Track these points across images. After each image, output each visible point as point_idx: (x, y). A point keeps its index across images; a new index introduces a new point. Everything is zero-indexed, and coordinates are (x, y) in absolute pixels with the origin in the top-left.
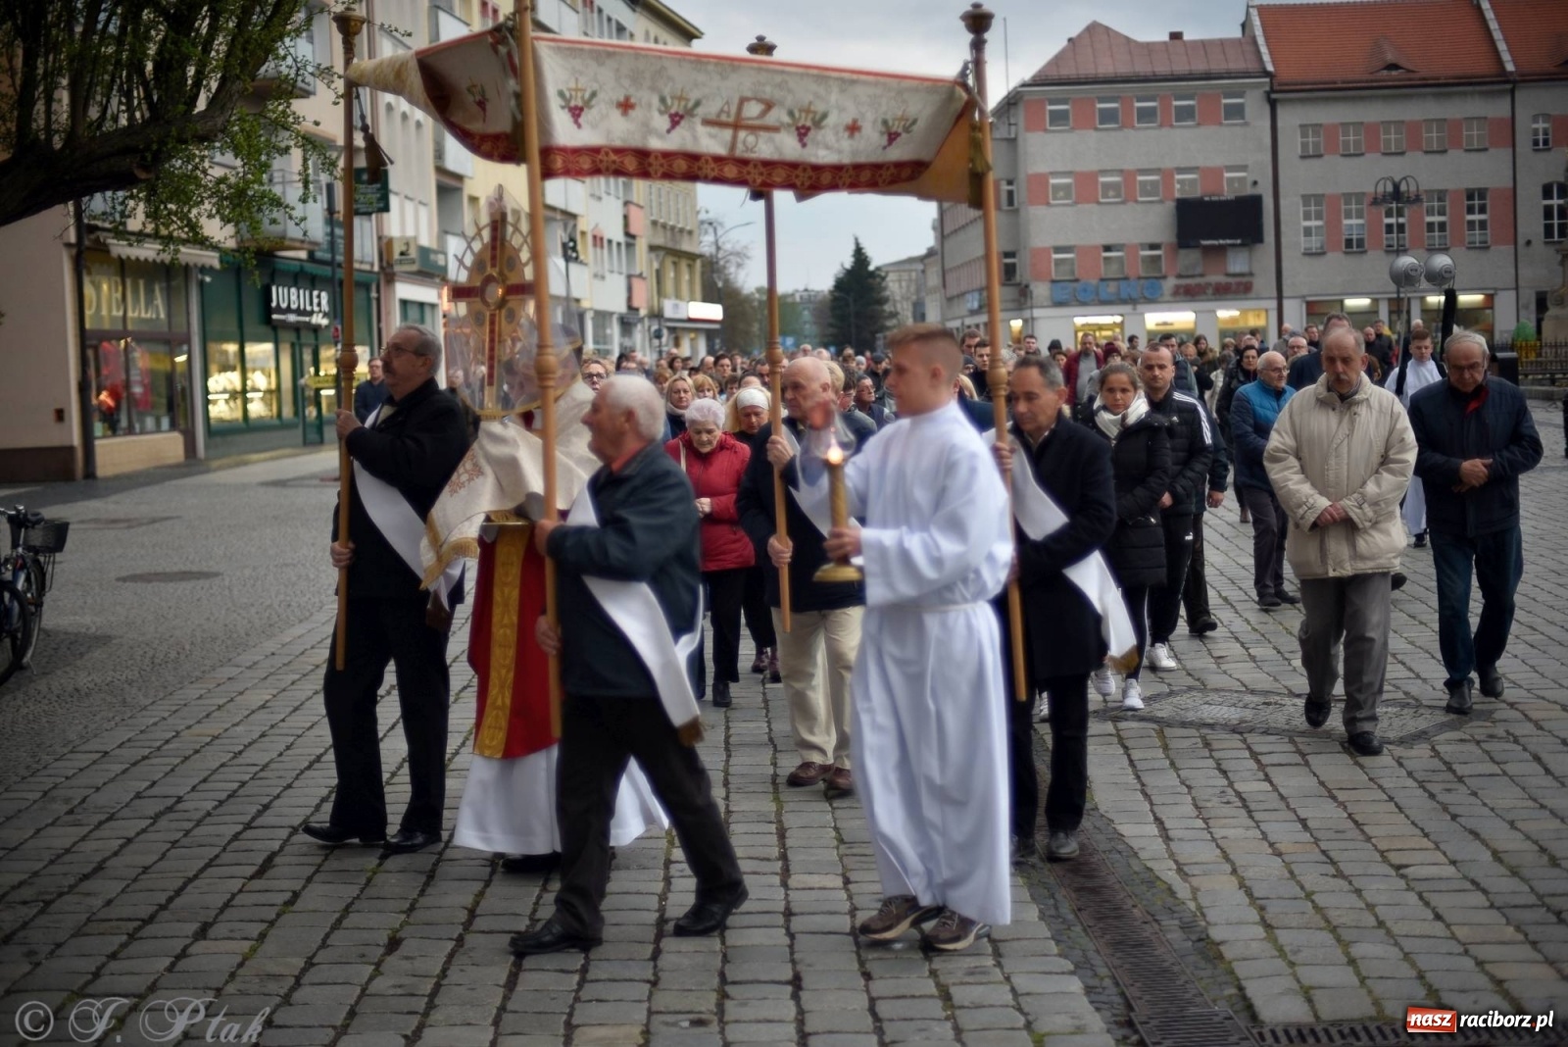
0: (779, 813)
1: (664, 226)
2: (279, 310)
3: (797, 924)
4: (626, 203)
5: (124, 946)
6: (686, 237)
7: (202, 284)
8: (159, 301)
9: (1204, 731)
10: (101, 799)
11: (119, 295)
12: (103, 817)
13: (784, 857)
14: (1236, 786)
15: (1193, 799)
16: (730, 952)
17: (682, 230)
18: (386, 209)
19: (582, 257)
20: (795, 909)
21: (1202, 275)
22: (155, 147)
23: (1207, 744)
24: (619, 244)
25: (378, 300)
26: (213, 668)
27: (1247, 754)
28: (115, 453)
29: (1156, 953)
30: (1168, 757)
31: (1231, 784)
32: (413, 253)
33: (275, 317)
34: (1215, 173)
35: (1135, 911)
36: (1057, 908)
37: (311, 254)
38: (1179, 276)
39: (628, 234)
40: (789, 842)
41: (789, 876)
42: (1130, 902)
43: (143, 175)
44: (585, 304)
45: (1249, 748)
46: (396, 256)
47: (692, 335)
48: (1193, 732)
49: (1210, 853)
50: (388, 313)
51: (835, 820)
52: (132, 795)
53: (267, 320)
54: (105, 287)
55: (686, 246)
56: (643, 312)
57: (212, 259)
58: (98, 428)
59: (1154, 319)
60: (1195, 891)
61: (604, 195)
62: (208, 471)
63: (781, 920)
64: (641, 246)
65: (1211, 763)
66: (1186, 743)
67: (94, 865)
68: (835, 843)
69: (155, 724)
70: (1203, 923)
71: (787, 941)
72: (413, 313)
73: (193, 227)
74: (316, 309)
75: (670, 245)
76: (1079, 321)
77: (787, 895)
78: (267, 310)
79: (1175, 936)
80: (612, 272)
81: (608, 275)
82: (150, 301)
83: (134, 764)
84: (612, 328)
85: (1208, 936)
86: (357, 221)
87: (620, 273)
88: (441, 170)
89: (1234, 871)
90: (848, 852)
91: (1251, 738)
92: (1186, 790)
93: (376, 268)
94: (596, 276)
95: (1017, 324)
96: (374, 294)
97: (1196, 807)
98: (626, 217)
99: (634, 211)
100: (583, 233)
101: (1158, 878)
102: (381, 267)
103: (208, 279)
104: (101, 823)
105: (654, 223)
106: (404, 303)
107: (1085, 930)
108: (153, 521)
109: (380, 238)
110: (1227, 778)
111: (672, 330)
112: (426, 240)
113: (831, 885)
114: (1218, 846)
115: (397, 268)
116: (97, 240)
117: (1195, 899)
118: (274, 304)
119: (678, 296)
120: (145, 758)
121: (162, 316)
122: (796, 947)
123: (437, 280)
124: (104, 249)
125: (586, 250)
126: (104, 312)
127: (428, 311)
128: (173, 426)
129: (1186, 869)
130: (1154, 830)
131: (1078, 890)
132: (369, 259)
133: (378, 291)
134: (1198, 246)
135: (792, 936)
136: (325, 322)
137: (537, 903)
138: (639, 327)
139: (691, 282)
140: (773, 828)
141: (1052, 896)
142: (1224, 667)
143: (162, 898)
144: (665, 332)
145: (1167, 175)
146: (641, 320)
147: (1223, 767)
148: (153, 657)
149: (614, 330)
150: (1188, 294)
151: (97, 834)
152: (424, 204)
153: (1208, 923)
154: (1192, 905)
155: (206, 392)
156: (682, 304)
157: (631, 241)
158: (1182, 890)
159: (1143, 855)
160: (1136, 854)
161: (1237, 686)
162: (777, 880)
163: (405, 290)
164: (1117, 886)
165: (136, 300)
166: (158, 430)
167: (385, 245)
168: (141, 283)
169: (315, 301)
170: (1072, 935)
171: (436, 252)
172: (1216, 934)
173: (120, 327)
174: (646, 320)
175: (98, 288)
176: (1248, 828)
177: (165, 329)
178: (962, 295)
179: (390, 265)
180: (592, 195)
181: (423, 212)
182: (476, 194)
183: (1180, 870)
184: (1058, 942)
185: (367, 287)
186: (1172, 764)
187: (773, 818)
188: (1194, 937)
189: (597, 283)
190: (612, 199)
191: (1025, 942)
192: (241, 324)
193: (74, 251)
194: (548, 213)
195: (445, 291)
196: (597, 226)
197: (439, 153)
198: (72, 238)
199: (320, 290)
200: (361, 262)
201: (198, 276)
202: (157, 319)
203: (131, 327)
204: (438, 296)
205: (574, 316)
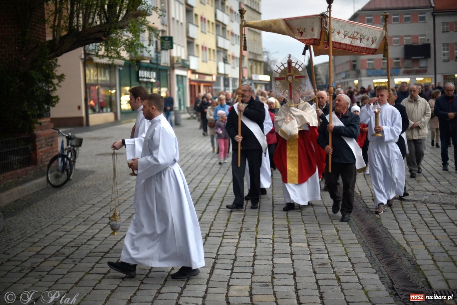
0: (288, 225)
1: (253, 53)
2: (141, 77)
3: (294, 257)
5: (100, 260)
6: (259, 56)
7: (119, 70)
8: (107, 75)
9: (414, 202)
10: (93, 218)
11: (96, 73)
12: (93, 223)
13: (290, 237)
14: (424, 219)
15: (411, 222)
16: (275, 265)
17: (258, 54)
18: (172, 48)
19: (229, 62)
20: (294, 253)
21: (412, 67)
22: (108, 30)
23: (415, 206)
25: (170, 75)
26: (124, 181)
27: (427, 209)
28: (95, 119)
29: (401, 268)
30: (403, 210)
31: (422, 218)
32: (180, 61)
33: (141, 79)
34: (416, 37)
35: (394, 255)
36: (371, 254)
37: (151, 61)
38: (405, 68)
40: (292, 233)
41: (292, 243)
42: (393, 253)
43: (104, 39)
44: (230, 76)
45: (428, 208)
46: (175, 62)
47: (260, 85)
48: (411, 203)
49: (417, 239)
50: (173, 79)
51: (305, 227)
52: (101, 217)
53: (138, 81)
54: (92, 71)
55: (259, 59)
56: (246, 78)
57: (122, 62)
58: (90, 111)
59: (397, 81)
60: (412, 250)
61: (235, 44)
62: (121, 124)
63: (290, 256)
64: (246, 59)
65: (416, 212)
66: (409, 206)
67: (91, 237)
68: (305, 234)
69: (108, 196)
70: (415, 259)
71: (291, 262)
72: (180, 78)
73: (118, 53)
74: (152, 77)
75: (254, 58)
76: (375, 81)
77: (291, 249)
78: (138, 77)
79: (406, 263)
81: (236, 67)
82: (105, 75)
83: (102, 208)
84: (237, 81)
85: (416, 263)
86: (163, 52)
88: (188, 37)
89: (424, 244)
90: (309, 236)
91: (428, 205)
92: (409, 220)
93: (169, 65)
94: (233, 67)
95: (356, 82)
96: (168, 73)
97: (412, 225)
100: (229, 55)
101: (401, 246)
102: (171, 65)
103: (121, 69)
104: (93, 225)
105: (250, 52)
106: (177, 76)
107: (379, 261)
108: (106, 138)
109: (170, 57)
110: (421, 216)
111: (255, 84)
112: (184, 57)
113: (304, 246)
114: (419, 237)
115: (176, 65)
116: (90, 58)
117: (412, 252)
118: (140, 76)
119: (256, 73)
120: (105, 206)
121: (108, 79)
122: (294, 264)
123: (187, 69)
124: (91, 60)
125: (230, 60)
126: (92, 78)
127: (184, 78)
128: (111, 111)
129: (409, 243)
130: (399, 231)
131: (377, 249)
132: (167, 62)
133: (170, 72)
134: (410, 59)
135: (293, 261)
136: (154, 81)
137: (218, 250)
139: (260, 70)
140: (287, 229)
141: (369, 250)
142: (420, 184)
143: (111, 246)
144: (253, 84)
145: (402, 37)
147: (420, 213)
148: (107, 177)
150: (407, 73)
151: (92, 228)
152: (183, 47)
153: (416, 259)
154: (411, 254)
155: (120, 101)
156: (258, 76)
157: (243, 57)
158: (408, 250)
159: (396, 239)
160: (394, 239)
161: (424, 189)
162: (288, 244)
163: (178, 72)
164: (389, 248)
165: (101, 75)
166: (107, 112)
167: (172, 59)
168: (102, 70)
169: (152, 75)
170: (376, 262)
171: (186, 61)
172: (419, 262)
173: (96, 82)
174: (247, 81)
175: (90, 71)
176: (428, 231)
177: (109, 83)
178: (340, 73)
179: (173, 64)
180: (232, 44)
181: (183, 49)
182: (198, 44)
183: (407, 243)
184: (371, 264)
185: (167, 71)
186: (405, 212)
187: (287, 226)
188: (412, 263)
189: (233, 70)
190: (237, 45)
191: (362, 264)
192: (130, 81)
193: (83, 61)
194: (219, 49)
195: (189, 72)
196: (233, 53)
197: (187, 32)
198: (83, 57)
199: (153, 71)
200: (165, 63)
201: (118, 68)
202: (107, 80)
203: (99, 82)
204: (188, 73)
205: (226, 79)
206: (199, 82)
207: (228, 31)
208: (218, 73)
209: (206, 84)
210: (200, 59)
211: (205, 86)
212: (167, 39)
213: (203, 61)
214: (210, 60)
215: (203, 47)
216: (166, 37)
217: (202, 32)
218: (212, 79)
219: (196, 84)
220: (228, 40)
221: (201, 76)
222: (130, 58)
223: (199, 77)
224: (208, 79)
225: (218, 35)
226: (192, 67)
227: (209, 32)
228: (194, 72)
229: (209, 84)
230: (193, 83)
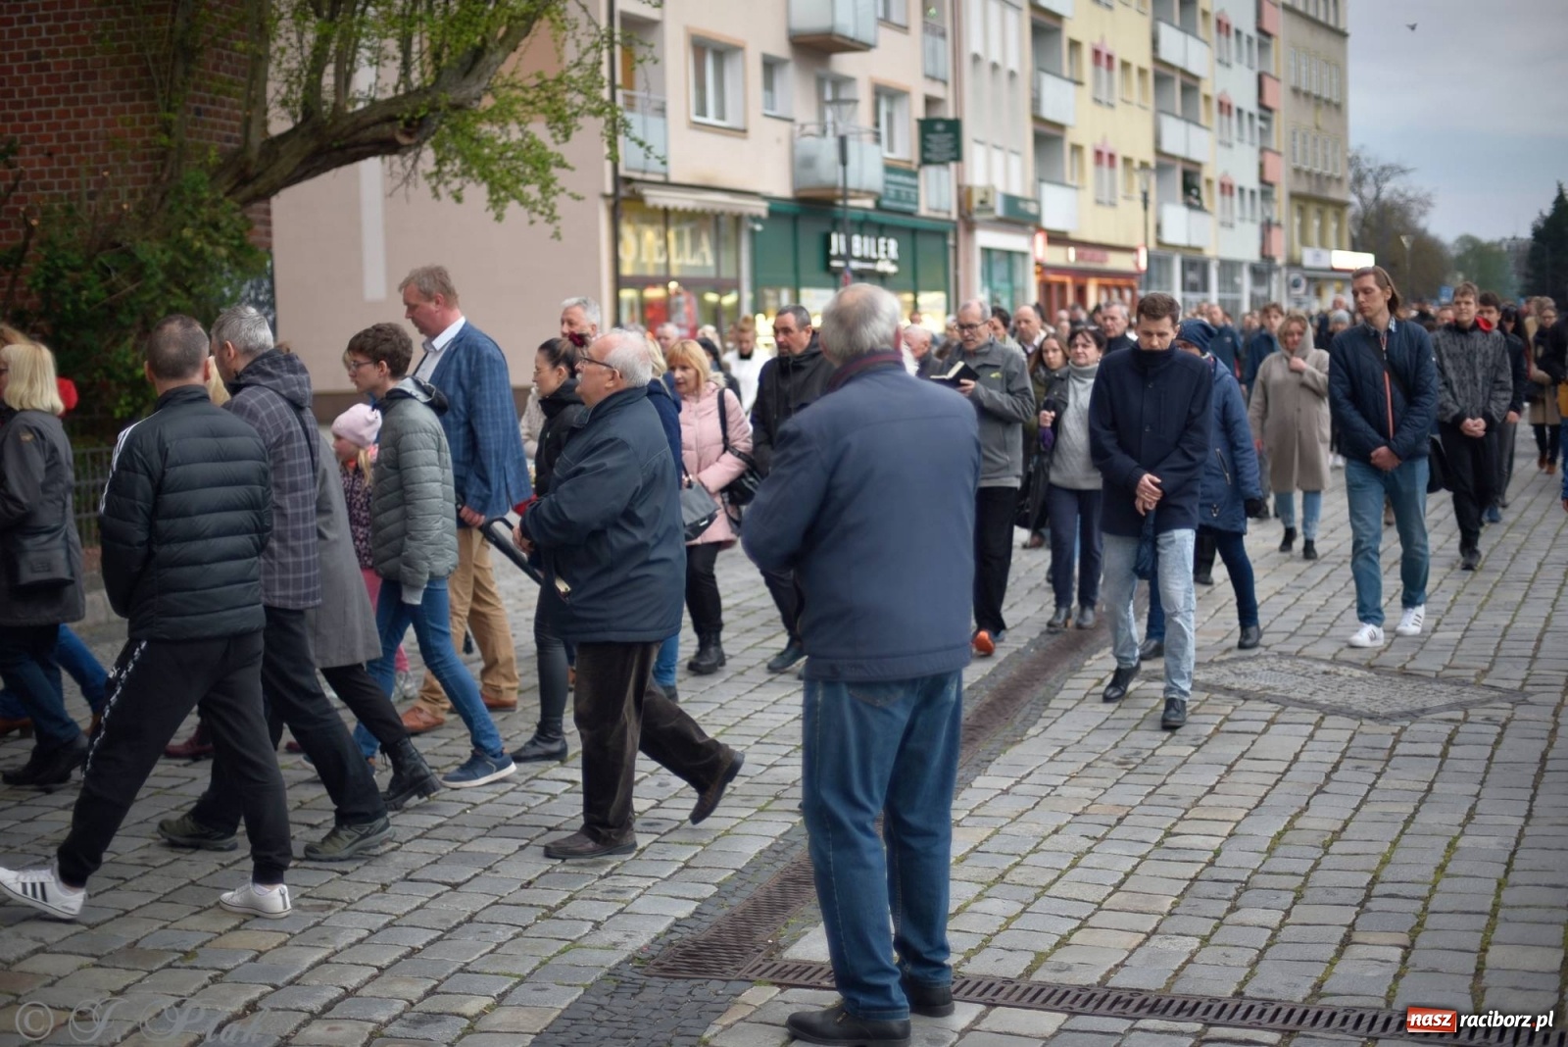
1: (1309, 174)
2: (839, 257)
4: (1263, 150)
6: (1334, 184)
7: (753, 232)
8: (706, 247)
11: (661, 243)
17: (1329, 178)
18: (956, 153)
19: (1206, 204)
24: (1252, 193)
25: (956, 248)
32: (997, 201)
33: (835, 264)
37: (878, 203)
39: (1262, 181)
43: (405, 142)
44: (1209, 252)
46: (976, 204)
47: (1338, 285)
50: (968, 261)
53: (828, 268)
54: (647, 235)
55: (1334, 193)
56: (1280, 261)
57: (761, 208)
61: (1236, 143)
64: (1281, 193)
72: (998, 259)
74: (882, 255)
75: (1315, 192)
78: (826, 257)
80: (1242, 219)
81: (1237, 224)
82: (696, 245)
84: (1241, 275)
86: (931, 171)
87: (1253, 221)
88: (1037, 119)
93: (954, 216)
94: (1223, 224)
96: (951, 242)
98: (1262, 166)
99: (1270, 158)
100: (1209, 182)
102: (961, 215)
103: (758, 227)
105: (1297, 171)
106: (987, 252)
109: (959, 187)
111: (1310, 280)
112: (1016, 190)
115: (977, 217)
116: (633, 191)
118: (834, 251)
119: (1323, 244)
121: (710, 261)
123: (1031, 229)
124: (639, 199)
125: (1211, 198)
126: (644, 259)
127: (1018, 260)
132: (944, 206)
133: (956, 239)
136: (892, 269)
138: (1275, 276)
139: (1339, 231)
144: (1304, 282)
146: (1278, 269)
149: (1245, 280)
152: (1016, 153)
156: (1324, 253)
157: (1267, 188)
163: (985, 238)
165: (680, 249)
167: (964, 194)
168: (686, 231)
169: (882, 248)
171: (1026, 200)
173: (662, 273)
174: (1284, 271)
175: (639, 236)
177: (712, 274)
179: (970, 213)
180: (1222, 143)
181: (1015, 161)
182: (1079, 142)
185: (943, 235)
189: (1225, 232)
190: (1246, 146)
192: (796, 270)
193: (611, 202)
194: (1166, 161)
195: (1040, 239)
196: (1225, 174)
197: (1036, 102)
198: (609, 189)
199: (888, 238)
200: (937, 210)
201: (750, 225)
202: (704, 267)
203: (675, 272)
204: (1033, 243)
205: (1195, 265)
206: (1081, 275)
207: (1207, 98)
208: (1160, 243)
209: (1108, 281)
210: (1088, 195)
211: (1101, 287)
212: (940, 127)
213: (1098, 202)
214: (1127, 198)
215: (1099, 154)
216: (941, 120)
217: (1097, 101)
218: (1137, 264)
219: (1068, 280)
220: (1207, 129)
221: (1089, 252)
222: (796, 191)
223: (1079, 257)
224: (1117, 262)
225: (1161, 111)
226: (1050, 222)
227: (1127, 102)
228: (1057, 239)
229: (1121, 282)
230: (1053, 278)
